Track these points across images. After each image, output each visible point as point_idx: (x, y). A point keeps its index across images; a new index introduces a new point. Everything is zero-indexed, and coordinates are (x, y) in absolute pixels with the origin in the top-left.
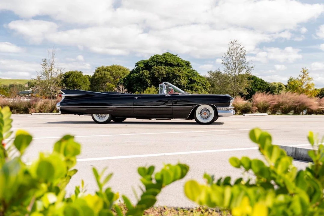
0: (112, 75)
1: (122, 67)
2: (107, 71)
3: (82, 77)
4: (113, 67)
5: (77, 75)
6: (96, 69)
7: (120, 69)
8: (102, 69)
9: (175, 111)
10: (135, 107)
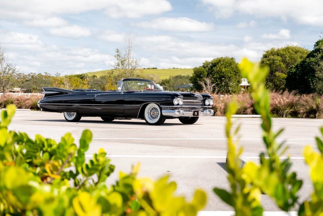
0: (284, 61)
1: (301, 48)
2: (278, 55)
3: (233, 66)
4: (287, 49)
5: (227, 63)
6: (265, 53)
7: (296, 52)
8: (272, 53)
9: (126, 110)
10: (94, 106)
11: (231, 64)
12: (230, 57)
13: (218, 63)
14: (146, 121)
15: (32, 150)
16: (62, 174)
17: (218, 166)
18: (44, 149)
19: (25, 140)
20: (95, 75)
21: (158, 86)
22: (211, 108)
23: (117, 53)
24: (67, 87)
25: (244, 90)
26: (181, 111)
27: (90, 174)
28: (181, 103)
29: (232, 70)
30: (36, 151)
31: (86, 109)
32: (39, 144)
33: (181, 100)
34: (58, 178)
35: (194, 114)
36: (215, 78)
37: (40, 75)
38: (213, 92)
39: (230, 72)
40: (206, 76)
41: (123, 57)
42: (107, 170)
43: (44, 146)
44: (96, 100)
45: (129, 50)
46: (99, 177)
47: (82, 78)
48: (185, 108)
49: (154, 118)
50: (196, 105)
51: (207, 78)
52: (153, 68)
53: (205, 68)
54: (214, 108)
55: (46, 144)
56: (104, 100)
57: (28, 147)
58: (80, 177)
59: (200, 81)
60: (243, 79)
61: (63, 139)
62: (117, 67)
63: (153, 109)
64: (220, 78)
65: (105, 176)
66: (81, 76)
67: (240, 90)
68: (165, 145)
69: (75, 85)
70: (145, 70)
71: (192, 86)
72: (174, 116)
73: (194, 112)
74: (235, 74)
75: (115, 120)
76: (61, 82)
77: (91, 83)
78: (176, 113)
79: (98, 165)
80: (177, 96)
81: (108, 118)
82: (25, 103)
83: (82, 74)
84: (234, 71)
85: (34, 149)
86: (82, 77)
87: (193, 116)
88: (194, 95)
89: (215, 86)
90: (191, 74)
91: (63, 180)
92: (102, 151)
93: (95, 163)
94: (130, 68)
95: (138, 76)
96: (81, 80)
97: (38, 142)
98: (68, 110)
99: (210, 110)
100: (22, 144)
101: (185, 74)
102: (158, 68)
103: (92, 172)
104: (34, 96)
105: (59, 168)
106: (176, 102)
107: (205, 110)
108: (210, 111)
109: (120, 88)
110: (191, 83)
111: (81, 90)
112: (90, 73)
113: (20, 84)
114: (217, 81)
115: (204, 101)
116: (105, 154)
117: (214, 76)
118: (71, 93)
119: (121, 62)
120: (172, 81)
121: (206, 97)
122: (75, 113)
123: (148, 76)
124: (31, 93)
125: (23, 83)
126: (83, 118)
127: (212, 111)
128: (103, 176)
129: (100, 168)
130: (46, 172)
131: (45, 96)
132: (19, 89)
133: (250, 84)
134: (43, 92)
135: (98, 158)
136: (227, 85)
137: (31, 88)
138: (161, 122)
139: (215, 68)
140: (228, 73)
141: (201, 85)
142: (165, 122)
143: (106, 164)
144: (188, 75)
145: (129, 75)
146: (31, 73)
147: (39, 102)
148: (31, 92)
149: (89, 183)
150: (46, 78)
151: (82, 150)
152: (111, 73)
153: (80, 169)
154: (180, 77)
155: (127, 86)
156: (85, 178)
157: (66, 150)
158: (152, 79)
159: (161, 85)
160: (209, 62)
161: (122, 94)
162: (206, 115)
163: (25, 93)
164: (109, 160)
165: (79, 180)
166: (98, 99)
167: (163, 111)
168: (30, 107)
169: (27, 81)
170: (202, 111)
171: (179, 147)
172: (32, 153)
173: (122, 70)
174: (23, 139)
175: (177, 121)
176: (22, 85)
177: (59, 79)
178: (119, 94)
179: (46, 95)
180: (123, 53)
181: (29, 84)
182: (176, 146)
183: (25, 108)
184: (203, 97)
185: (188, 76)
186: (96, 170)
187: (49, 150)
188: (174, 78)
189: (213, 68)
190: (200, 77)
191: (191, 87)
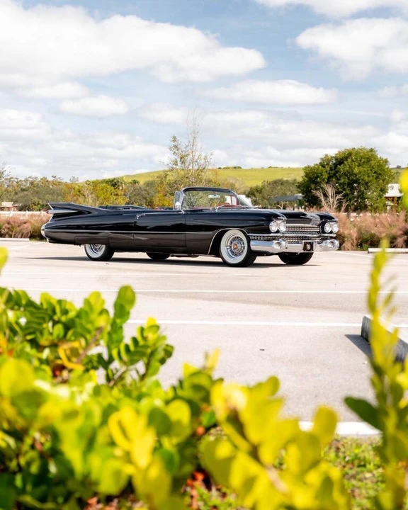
5: (362, 157)
9: (190, 240)
10: (135, 233)
11: (369, 160)
12: (369, 148)
13: (346, 158)
14: (223, 259)
15: (36, 320)
16: (85, 360)
17: (348, 341)
18: (56, 318)
19: (24, 302)
20: (136, 179)
21: (243, 198)
22: (335, 238)
23: (173, 143)
24: (89, 202)
25: (392, 204)
26: (284, 243)
27: (133, 362)
28: (283, 228)
29: (371, 170)
30: (41, 321)
31: (121, 239)
32: (46, 310)
33: (283, 224)
34: (79, 369)
35: (305, 248)
36: (341, 183)
37: (44, 180)
38: (339, 208)
39: (368, 174)
40: (326, 180)
41: (184, 149)
42: (161, 354)
43: (54, 312)
44: (138, 224)
45: (194, 138)
46: (148, 365)
47: (114, 185)
48: (290, 237)
49: (236, 255)
50: (309, 233)
51: (328, 186)
52: (235, 168)
53: (324, 166)
54: (340, 237)
55: (58, 310)
56: (151, 223)
57: (28, 314)
58: (116, 365)
59: (317, 189)
60: (390, 185)
61: (87, 302)
62: (174, 166)
63: (234, 239)
64: (350, 185)
65: (157, 364)
66: (112, 181)
67: (385, 206)
68: (257, 302)
69: (102, 198)
70: (221, 172)
71: (301, 198)
72: (271, 251)
73: (305, 244)
74: (377, 178)
75: (170, 258)
76: (79, 192)
77: (129, 193)
78: (275, 247)
79: (146, 347)
80: (276, 216)
81: (158, 255)
82: (20, 228)
83: (115, 179)
84: (375, 172)
85: (38, 318)
86: (114, 183)
87: (303, 251)
88: (305, 215)
89: (341, 199)
90: (300, 177)
91: (87, 370)
92: (152, 323)
93: (141, 342)
94: (196, 168)
95: (210, 181)
96: (113, 188)
97: (45, 306)
98: (92, 242)
99: (333, 240)
100: (19, 309)
101: (289, 178)
102: (243, 168)
103: (136, 358)
104: (35, 216)
105: (81, 351)
106: (273, 227)
107: (324, 242)
108: (332, 242)
109: (178, 204)
110: (299, 193)
111: (114, 208)
112: (128, 176)
113: (12, 196)
114: (344, 189)
115: (322, 225)
116: (158, 327)
117: (340, 181)
118: (96, 213)
119: (181, 158)
120: (267, 189)
121: (326, 219)
122: (104, 247)
123: (226, 180)
124: (31, 210)
125: (16, 193)
126: (116, 255)
127: (337, 242)
128: (155, 363)
129: (149, 351)
130: (59, 358)
131: (54, 217)
132: (9, 204)
133: (402, 195)
134: (49, 211)
135: (145, 334)
136: (362, 196)
137: (30, 203)
138: (248, 262)
139: (341, 168)
140: (364, 175)
141: (317, 198)
142: (255, 262)
143: (158, 344)
144: (294, 178)
145: (194, 180)
146: (30, 177)
147: (43, 227)
148: (29, 210)
149: (131, 376)
150: (55, 186)
151: (118, 321)
152: (162, 176)
153: (115, 353)
154: (281, 182)
155: (190, 199)
156: (124, 369)
157: (92, 322)
158: (233, 185)
159: (248, 196)
160: (332, 157)
161: (183, 214)
162: (326, 249)
163: (20, 210)
164: (164, 338)
165: (114, 372)
166: (141, 223)
167: (252, 243)
168: (29, 235)
169: (23, 190)
170: (319, 243)
171: (280, 307)
172: (35, 326)
173: (182, 173)
174: (21, 301)
175: (276, 259)
176: (14, 198)
177: (77, 187)
178: (178, 214)
179: (56, 216)
180: (183, 142)
181: (27, 195)
182: (276, 304)
183: (21, 237)
184: (321, 219)
185: (295, 180)
186: (143, 354)
187: (64, 319)
188: (269, 184)
189: (339, 166)
190: (316, 183)
191: (300, 200)
